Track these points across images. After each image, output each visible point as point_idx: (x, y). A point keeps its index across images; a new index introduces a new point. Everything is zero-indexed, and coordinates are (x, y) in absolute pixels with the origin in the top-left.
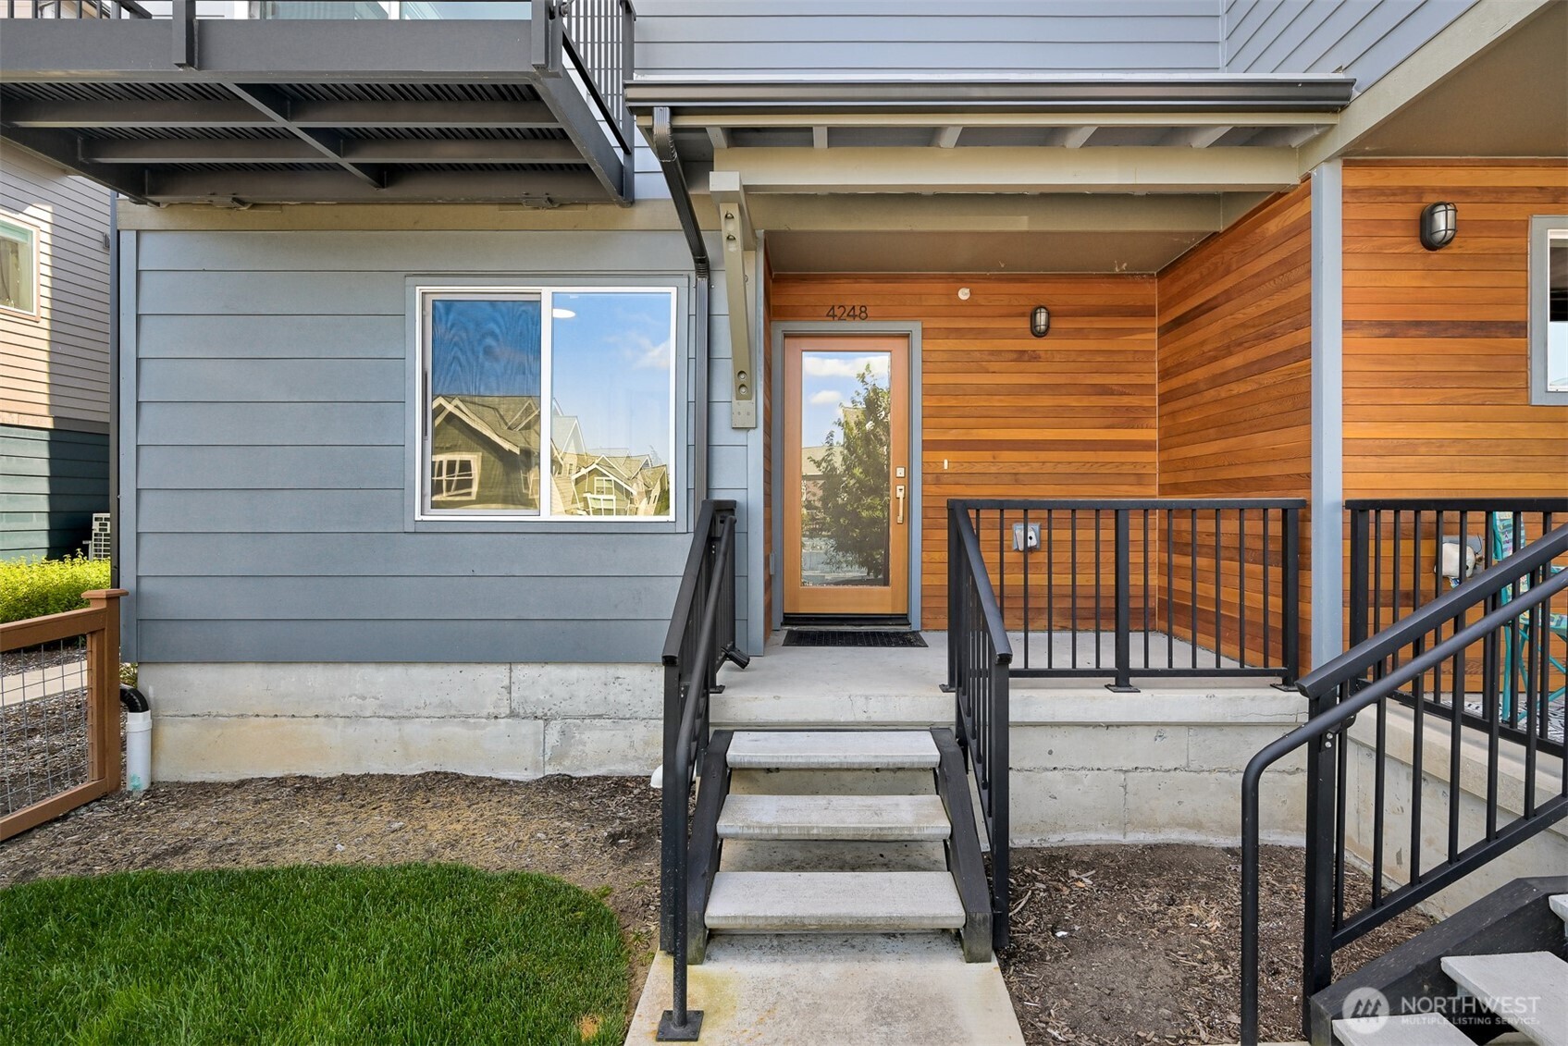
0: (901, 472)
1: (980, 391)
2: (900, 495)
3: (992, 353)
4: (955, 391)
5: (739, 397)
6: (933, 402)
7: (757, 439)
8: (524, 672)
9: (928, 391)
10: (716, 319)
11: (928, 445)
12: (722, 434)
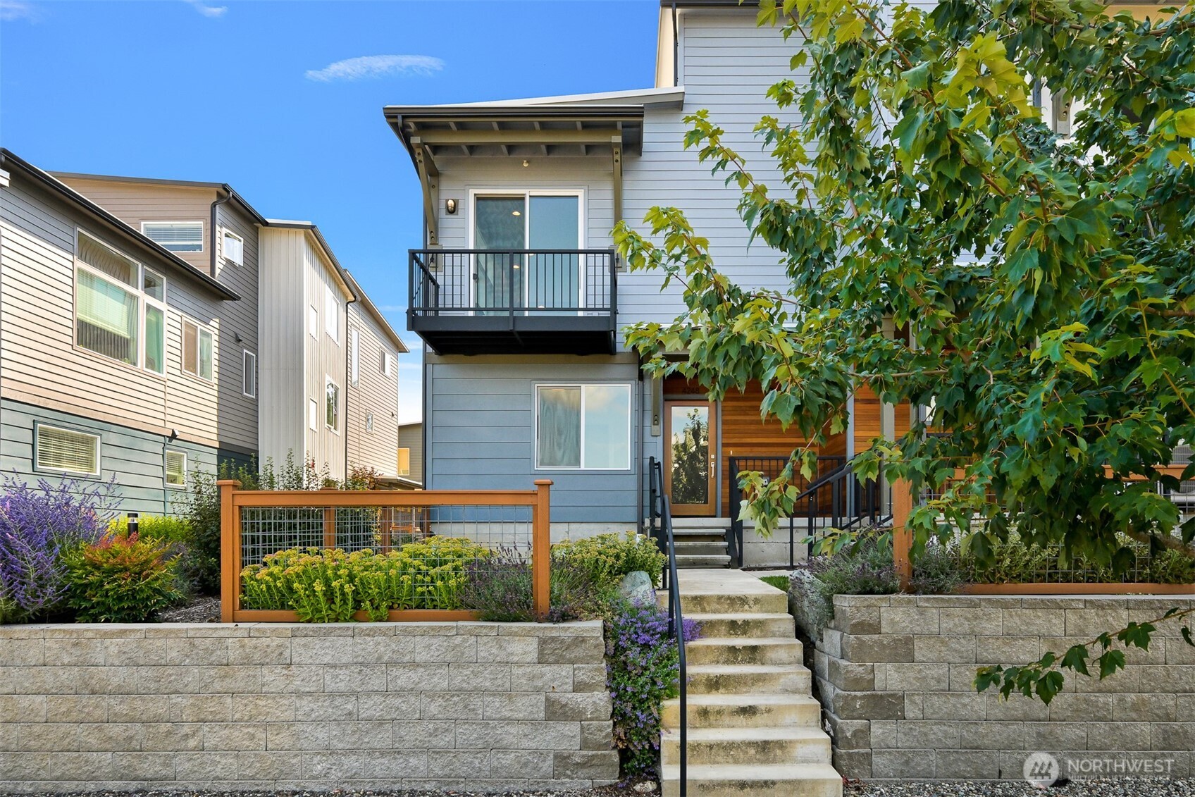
0: (713, 456)
1: (745, 422)
2: (713, 466)
3: (751, 407)
4: (735, 422)
5: (654, 424)
6: (726, 427)
7: (660, 440)
8: (573, 526)
9: (724, 423)
10: (645, 396)
11: (724, 445)
12: (648, 438)
